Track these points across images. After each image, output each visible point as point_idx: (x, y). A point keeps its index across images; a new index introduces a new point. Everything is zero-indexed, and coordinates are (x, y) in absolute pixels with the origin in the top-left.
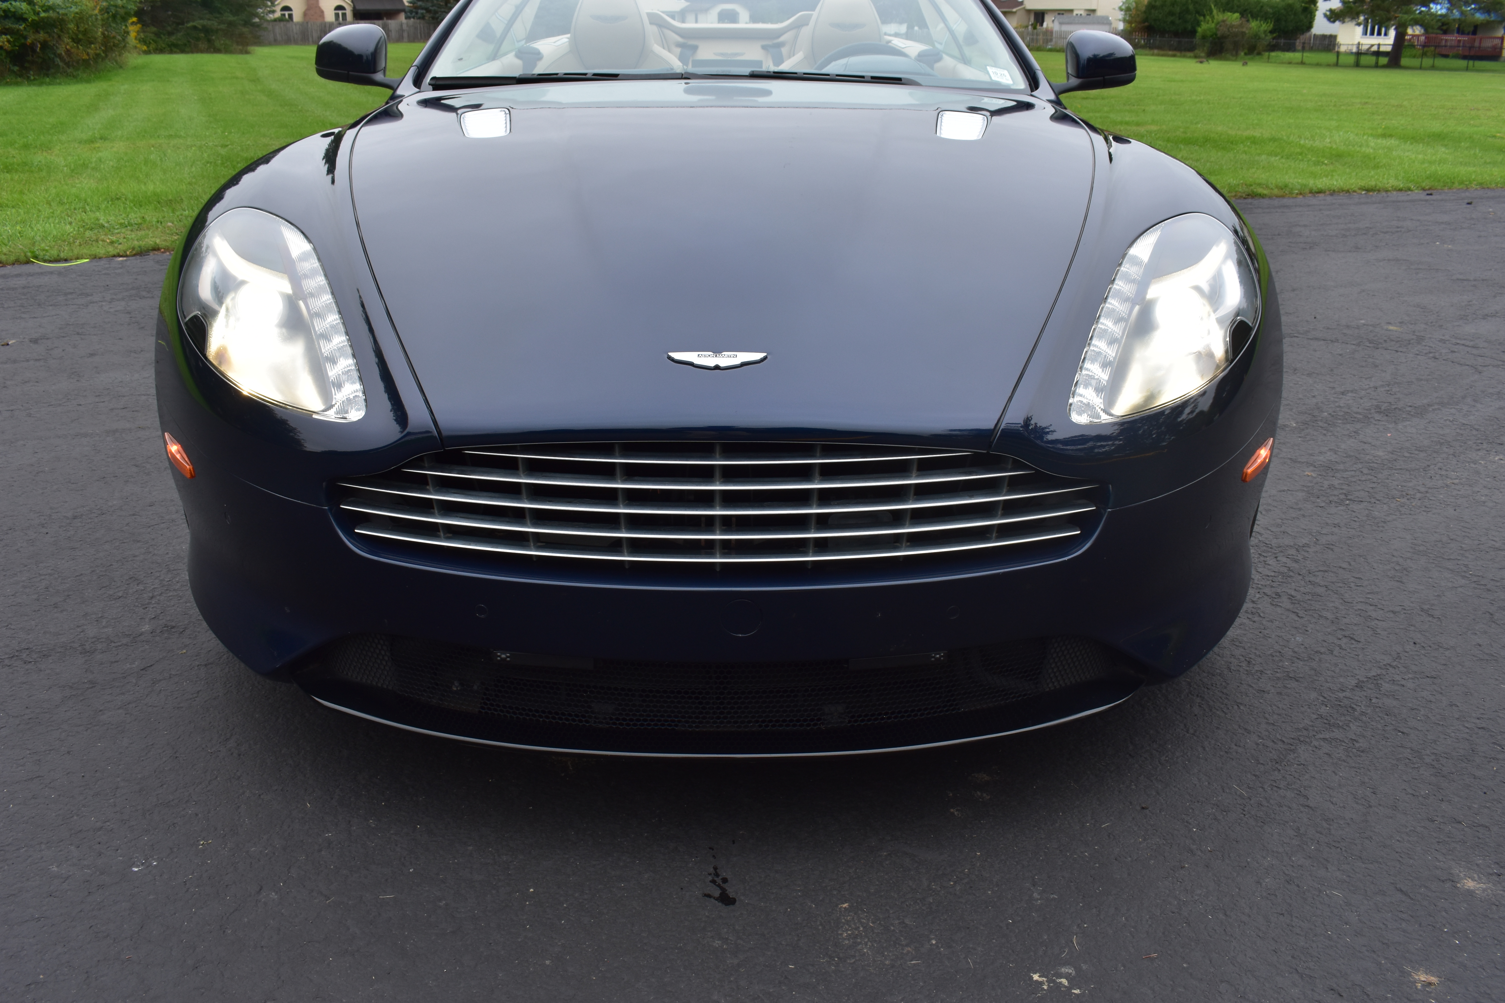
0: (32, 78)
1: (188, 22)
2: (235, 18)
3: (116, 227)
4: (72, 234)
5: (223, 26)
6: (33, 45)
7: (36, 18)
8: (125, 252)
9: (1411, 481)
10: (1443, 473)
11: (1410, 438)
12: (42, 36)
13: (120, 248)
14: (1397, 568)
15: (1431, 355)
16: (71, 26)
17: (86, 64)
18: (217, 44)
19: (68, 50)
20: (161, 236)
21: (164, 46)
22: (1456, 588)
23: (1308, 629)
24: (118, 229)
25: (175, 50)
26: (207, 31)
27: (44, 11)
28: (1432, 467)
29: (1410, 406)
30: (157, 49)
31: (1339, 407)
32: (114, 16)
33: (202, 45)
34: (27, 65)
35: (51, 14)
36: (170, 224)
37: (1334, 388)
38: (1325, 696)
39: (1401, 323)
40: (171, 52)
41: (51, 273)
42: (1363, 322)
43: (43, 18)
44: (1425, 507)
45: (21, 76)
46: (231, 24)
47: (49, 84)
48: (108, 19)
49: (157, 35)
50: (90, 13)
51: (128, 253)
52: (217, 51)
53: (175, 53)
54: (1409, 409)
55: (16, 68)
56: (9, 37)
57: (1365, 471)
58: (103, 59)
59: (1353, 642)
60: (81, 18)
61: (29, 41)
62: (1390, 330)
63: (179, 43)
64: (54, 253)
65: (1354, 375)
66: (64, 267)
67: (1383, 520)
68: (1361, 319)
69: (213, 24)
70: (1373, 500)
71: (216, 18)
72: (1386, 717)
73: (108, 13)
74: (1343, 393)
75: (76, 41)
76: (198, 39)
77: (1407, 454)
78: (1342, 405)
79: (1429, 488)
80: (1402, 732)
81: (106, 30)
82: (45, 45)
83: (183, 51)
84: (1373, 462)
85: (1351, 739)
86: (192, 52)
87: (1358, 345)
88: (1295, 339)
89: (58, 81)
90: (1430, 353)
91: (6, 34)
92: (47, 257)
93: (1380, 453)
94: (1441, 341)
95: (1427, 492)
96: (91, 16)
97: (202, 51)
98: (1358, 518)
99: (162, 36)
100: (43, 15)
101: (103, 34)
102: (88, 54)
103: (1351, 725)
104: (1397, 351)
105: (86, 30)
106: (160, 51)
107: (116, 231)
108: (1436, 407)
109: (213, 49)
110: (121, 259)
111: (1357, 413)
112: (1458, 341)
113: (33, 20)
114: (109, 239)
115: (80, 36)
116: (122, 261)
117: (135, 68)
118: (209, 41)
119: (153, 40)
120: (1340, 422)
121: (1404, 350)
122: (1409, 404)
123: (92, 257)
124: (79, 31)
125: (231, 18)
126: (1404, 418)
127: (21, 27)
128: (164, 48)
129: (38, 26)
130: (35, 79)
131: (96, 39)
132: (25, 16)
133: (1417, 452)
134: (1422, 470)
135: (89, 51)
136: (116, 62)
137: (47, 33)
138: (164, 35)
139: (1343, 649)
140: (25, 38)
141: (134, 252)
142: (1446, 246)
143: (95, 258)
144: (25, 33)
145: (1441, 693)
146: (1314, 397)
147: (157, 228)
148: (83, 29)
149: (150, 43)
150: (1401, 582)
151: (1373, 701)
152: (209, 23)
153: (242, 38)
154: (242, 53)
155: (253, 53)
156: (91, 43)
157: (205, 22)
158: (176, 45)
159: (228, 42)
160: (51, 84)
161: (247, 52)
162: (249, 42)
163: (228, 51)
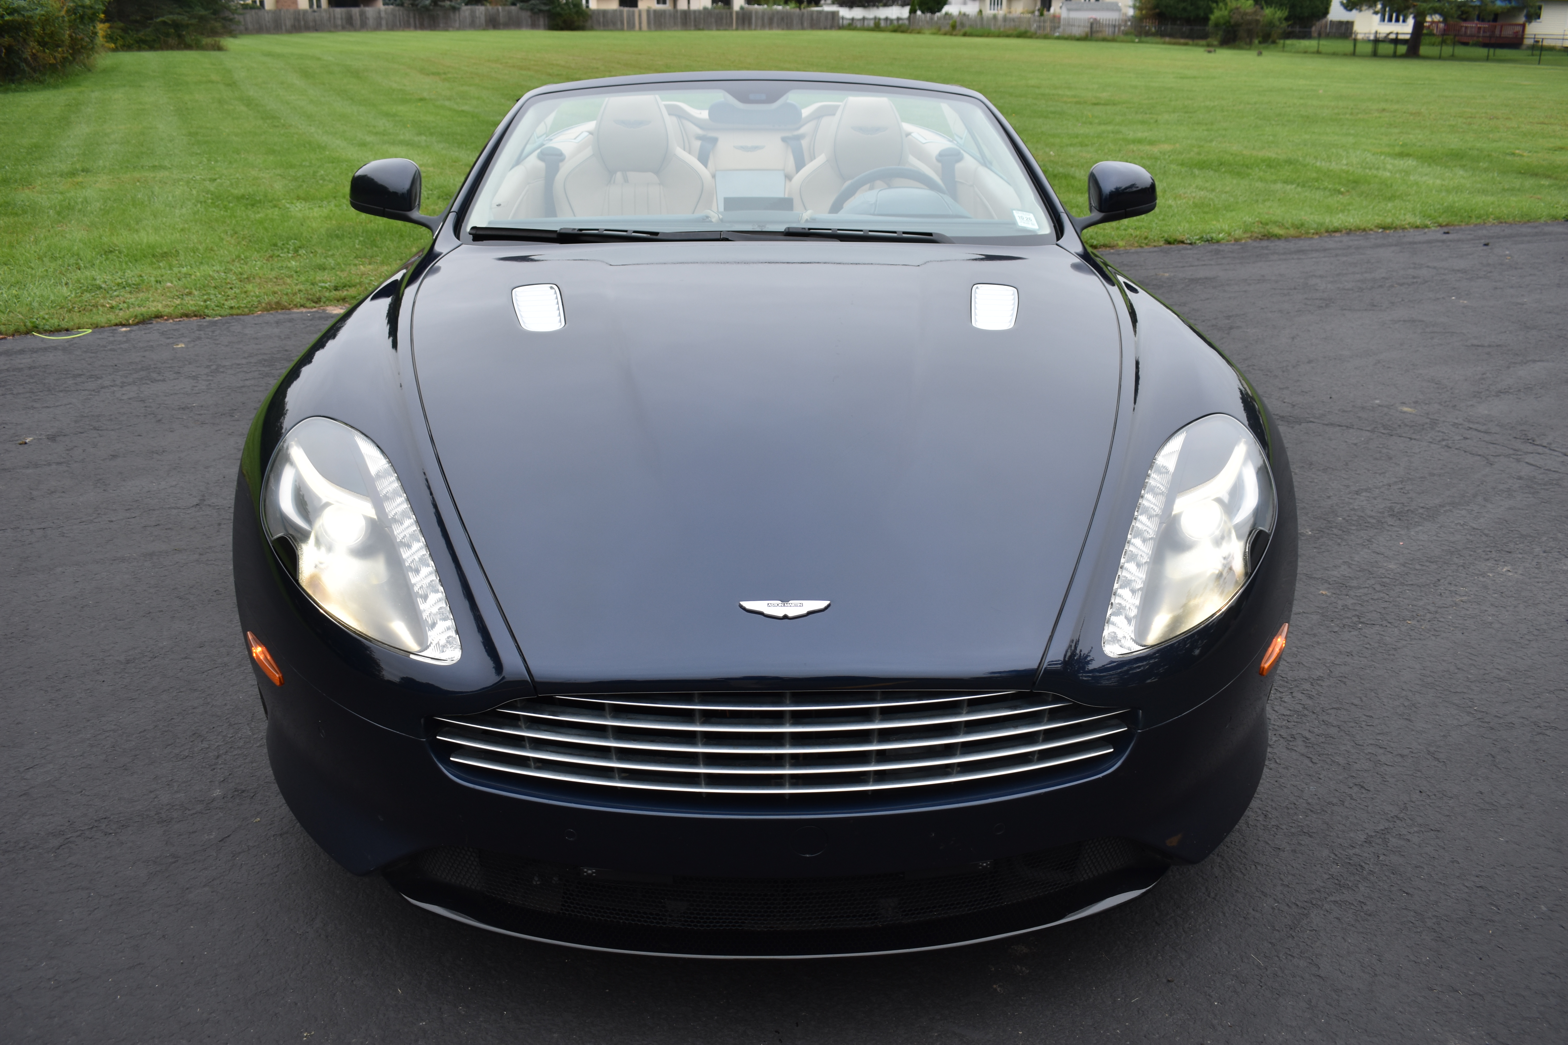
1: (157, 17)
2: (206, 12)
3: (114, 288)
4: (69, 298)
5: (194, 21)
8: (128, 321)
9: (1421, 600)
10: (1453, 588)
11: (1421, 547)
12: (7, 40)
13: (122, 315)
14: (1406, 704)
15: (1444, 443)
16: (38, 29)
17: (53, 68)
18: (188, 40)
19: (34, 54)
20: (163, 300)
21: (131, 42)
22: (1461, 726)
23: (1321, 777)
24: (115, 291)
25: (144, 46)
26: (177, 26)
27: (8, 14)
28: (1442, 581)
29: (1423, 508)
30: (124, 46)
31: (1353, 509)
32: (82, 18)
33: (171, 41)
35: (16, 17)
36: (169, 284)
37: (1348, 486)
38: (1337, 853)
39: (1416, 402)
40: (140, 49)
41: (55, 348)
42: (1377, 402)
43: (8, 21)
44: (1435, 630)
46: (201, 18)
47: (15, 91)
48: (75, 20)
49: (125, 30)
50: (56, 14)
51: (131, 321)
52: (188, 47)
53: (144, 50)
54: (1421, 511)
57: (1378, 587)
58: (71, 63)
59: (1364, 791)
60: (47, 20)
62: (1404, 412)
63: (148, 38)
64: (55, 322)
65: (1369, 470)
66: (68, 341)
67: (1394, 647)
68: (1376, 399)
69: (184, 19)
70: (1385, 623)
71: (186, 12)
72: (1392, 875)
73: (75, 14)
74: (1357, 493)
75: (43, 44)
76: (167, 35)
77: (1418, 567)
78: (1356, 508)
79: (1439, 607)
80: (1407, 893)
81: (74, 32)
82: (10, 50)
83: (152, 47)
84: (1386, 577)
85: (1360, 901)
86: (161, 48)
87: (1372, 431)
88: (1311, 425)
89: (24, 87)
90: (1444, 440)
92: (47, 327)
93: (1392, 566)
94: (1455, 425)
95: (1436, 612)
96: (57, 18)
97: (171, 48)
98: (1370, 645)
99: (130, 32)
100: (7, 18)
101: (70, 36)
102: (55, 58)
103: (1360, 885)
104: (1411, 439)
105: (52, 32)
106: (128, 48)
107: (115, 293)
108: (1448, 508)
109: (184, 45)
110: (124, 329)
111: (1371, 517)
112: (1471, 426)
114: (108, 303)
115: (47, 39)
116: (126, 332)
117: (104, 71)
118: (180, 36)
119: (120, 36)
120: (1354, 528)
121: (1418, 437)
122: (1422, 505)
123: (94, 326)
124: (45, 34)
125: (203, 12)
126: (1416, 522)
128: (132, 44)
131: (63, 41)
133: (1428, 564)
134: (1432, 585)
135: (56, 54)
136: (85, 65)
137: (12, 37)
138: (132, 30)
139: (1354, 800)
141: (137, 320)
142: (1461, 301)
143: (96, 327)
145: (1444, 848)
146: (1329, 497)
147: (156, 289)
148: (49, 32)
149: (117, 39)
150: (1409, 720)
151: (1381, 859)
152: (180, 17)
153: (214, 33)
154: (215, 50)
155: (226, 50)
156: (58, 46)
157: (175, 17)
158: (144, 42)
159: (199, 37)
160: (17, 91)
161: (219, 48)
162: (221, 35)
163: (199, 47)
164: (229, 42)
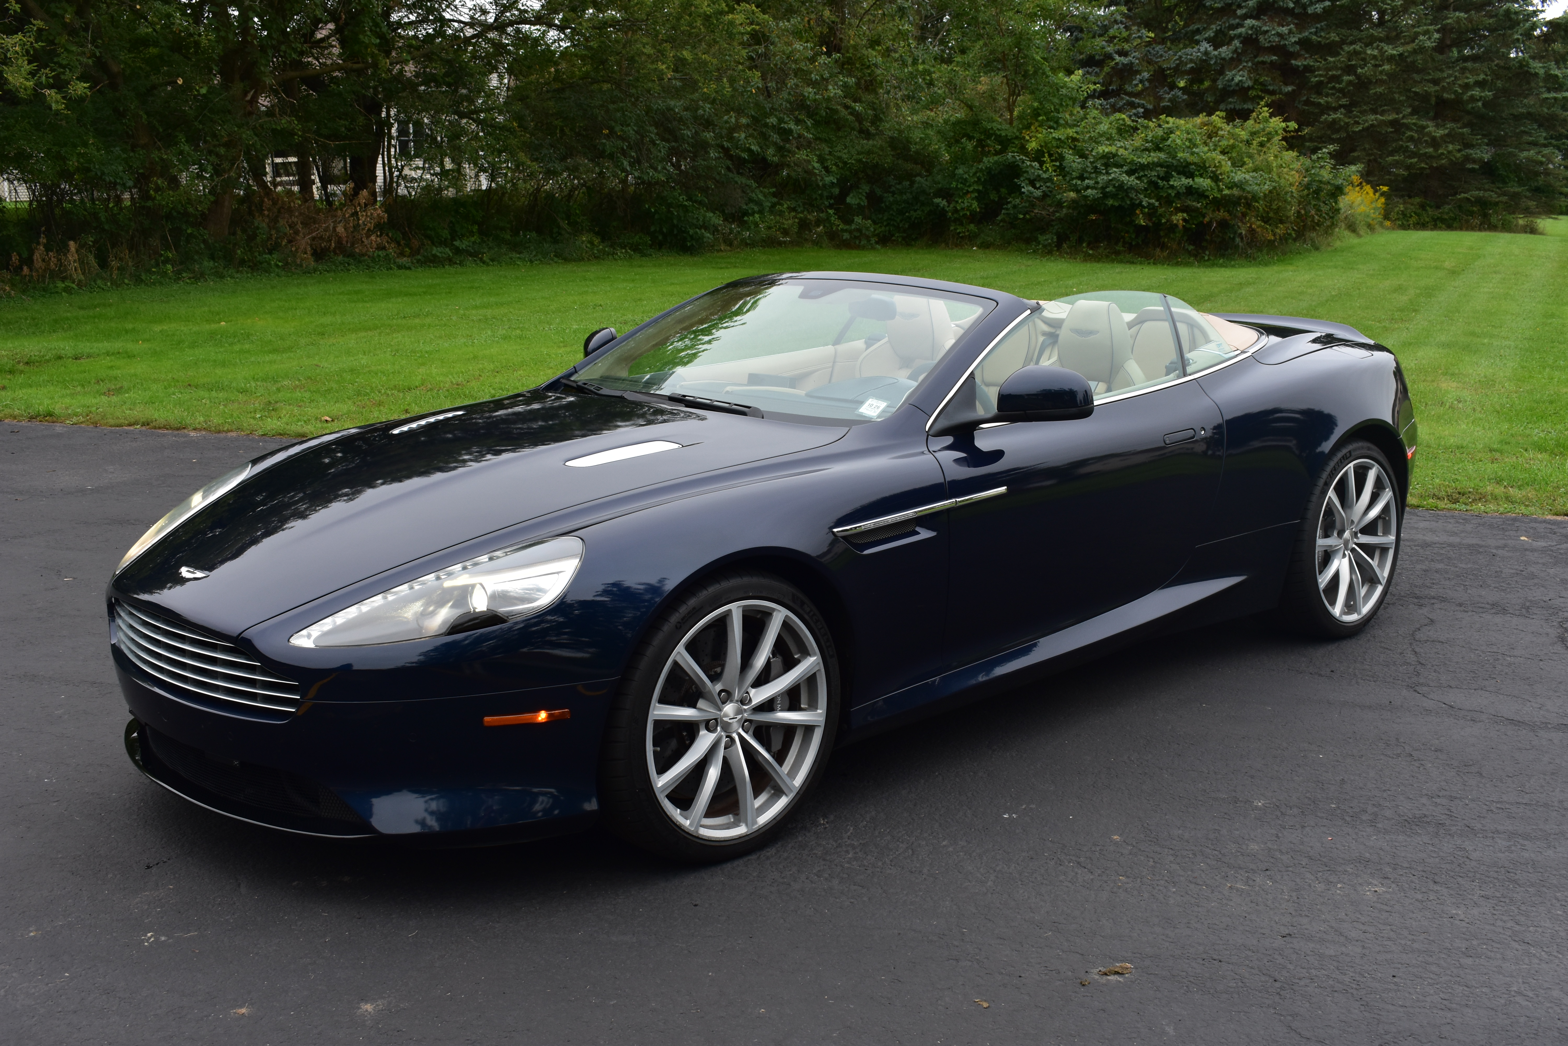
0: (1206, 258)
1: (1460, 193)
2: (1520, 190)
5: (1504, 199)
6: (1210, 223)
7: (1219, 196)
12: (1222, 214)
16: (1261, 204)
17: (1271, 246)
18: (1494, 220)
19: (1253, 230)
21: (1427, 220)
25: (1439, 224)
26: (1484, 204)
27: (1229, 188)
30: (1418, 224)
32: (1317, 192)
33: (1477, 221)
34: (1204, 244)
35: (1235, 192)
40: (1435, 227)
43: (1226, 195)
45: (1196, 256)
46: (1515, 196)
47: (1222, 266)
48: (1308, 195)
49: (1422, 207)
50: (1287, 189)
52: (1493, 228)
53: (1441, 229)
55: (1191, 248)
56: (1185, 215)
58: (1295, 240)
60: (1275, 195)
61: (1207, 219)
63: (1446, 217)
69: (1493, 196)
71: (1498, 188)
73: (1308, 189)
75: (1266, 220)
76: (1472, 213)
81: (1305, 209)
82: (1223, 225)
83: (1450, 227)
86: (1461, 229)
89: (1233, 263)
91: (1183, 211)
96: (1286, 193)
97: (1471, 228)
99: (1428, 208)
100: (1226, 192)
101: (1299, 212)
102: (1274, 235)
105: (1279, 208)
106: (1422, 226)
109: (1486, 225)
113: (1214, 198)
115: (1271, 215)
118: (1485, 216)
119: (1415, 213)
124: (1271, 209)
125: (1517, 189)
127: (1199, 205)
128: (1427, 223)
129: (1219, 203)
130: (1209, 259)
131: (1288, 217)
132: (1206, 194)
135: (1278, 231)
136: (1314, 244)
137: (1228, 211)
138: (1431, 207)
140: (1204, 216)
144: (1204, 211)
148: (1274, 207)
149: (1411, 216)
152: (1487, 194)
153: (1528, 212)
154: (1526, 232)
155: (1541, 234)
156: (1282, 222)
157: (1481, 193)
158: (1443, 221)
159: (1510, 217)
160: (1226, 267)
161: (1532, 230)
162: (1538, 214)
163: (1507, 227)
164: (1545, 223)
